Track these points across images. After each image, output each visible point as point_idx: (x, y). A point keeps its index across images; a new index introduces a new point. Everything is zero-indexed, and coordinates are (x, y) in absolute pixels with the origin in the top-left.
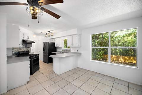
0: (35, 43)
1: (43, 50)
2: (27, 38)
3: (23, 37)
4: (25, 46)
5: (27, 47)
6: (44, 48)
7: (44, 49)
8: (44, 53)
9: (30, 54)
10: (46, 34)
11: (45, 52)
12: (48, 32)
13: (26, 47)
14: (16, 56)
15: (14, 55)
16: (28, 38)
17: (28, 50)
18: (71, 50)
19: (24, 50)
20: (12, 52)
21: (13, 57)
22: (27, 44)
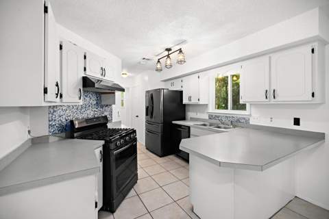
1: (147, 115)
2: (100, 72)
3: (85, 70)
4: (95, 102)
5: (103, 103)
6: (150, 108)
7: (150, 111)
8: (148, 122)
9: (110, 126)
10: (159, 61)
11: (153, 120)
12: (166, 53)
13: (99, 104)
14: (63, 135)
15: (54, 134)
16: (103, 74)
17: (106, 114)
18: (250, 115)
19: (90, 113)
20: (49, 121)
21: (50, 141)
22: (103, 95)
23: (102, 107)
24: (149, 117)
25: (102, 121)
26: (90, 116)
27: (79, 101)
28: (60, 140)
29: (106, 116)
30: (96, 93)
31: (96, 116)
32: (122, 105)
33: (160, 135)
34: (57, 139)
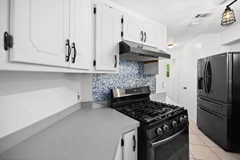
0: (168, 56)
2: (139, 36)
3: (122, 35)
4: (137, 72)
5: (146, 73)
9: (152, 98)
10: (228, 9)
13: (142, 73)
15: (97, 101)
16: (144, 39)
17: (149, 84)
19: (132, 83)
20: (93, 88)
21: (93, 108)
22: (145, 65)
23: (145, 76)
24: (203, 91)
25: (144, 92)
26: (132, 86)
27: (115, 69)
28: (102, 107)
29: (148, 87)
30: (139, 62)
31: (138, 86)
32: (168, 76)
33: (225, 119)
34: (99, 106)
